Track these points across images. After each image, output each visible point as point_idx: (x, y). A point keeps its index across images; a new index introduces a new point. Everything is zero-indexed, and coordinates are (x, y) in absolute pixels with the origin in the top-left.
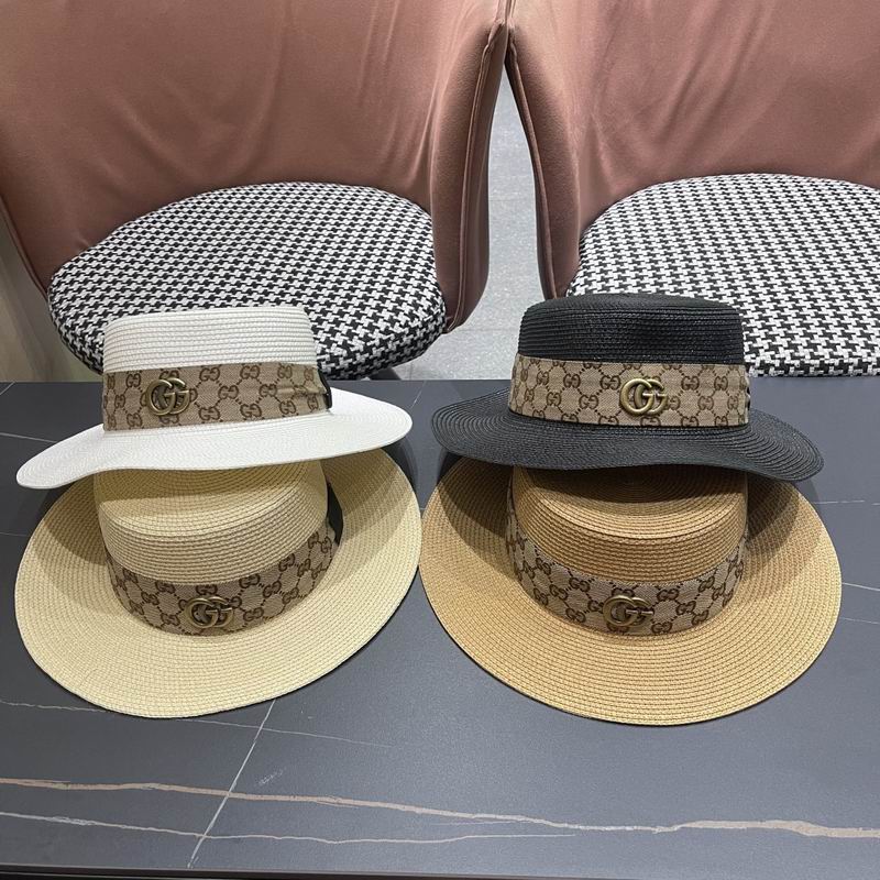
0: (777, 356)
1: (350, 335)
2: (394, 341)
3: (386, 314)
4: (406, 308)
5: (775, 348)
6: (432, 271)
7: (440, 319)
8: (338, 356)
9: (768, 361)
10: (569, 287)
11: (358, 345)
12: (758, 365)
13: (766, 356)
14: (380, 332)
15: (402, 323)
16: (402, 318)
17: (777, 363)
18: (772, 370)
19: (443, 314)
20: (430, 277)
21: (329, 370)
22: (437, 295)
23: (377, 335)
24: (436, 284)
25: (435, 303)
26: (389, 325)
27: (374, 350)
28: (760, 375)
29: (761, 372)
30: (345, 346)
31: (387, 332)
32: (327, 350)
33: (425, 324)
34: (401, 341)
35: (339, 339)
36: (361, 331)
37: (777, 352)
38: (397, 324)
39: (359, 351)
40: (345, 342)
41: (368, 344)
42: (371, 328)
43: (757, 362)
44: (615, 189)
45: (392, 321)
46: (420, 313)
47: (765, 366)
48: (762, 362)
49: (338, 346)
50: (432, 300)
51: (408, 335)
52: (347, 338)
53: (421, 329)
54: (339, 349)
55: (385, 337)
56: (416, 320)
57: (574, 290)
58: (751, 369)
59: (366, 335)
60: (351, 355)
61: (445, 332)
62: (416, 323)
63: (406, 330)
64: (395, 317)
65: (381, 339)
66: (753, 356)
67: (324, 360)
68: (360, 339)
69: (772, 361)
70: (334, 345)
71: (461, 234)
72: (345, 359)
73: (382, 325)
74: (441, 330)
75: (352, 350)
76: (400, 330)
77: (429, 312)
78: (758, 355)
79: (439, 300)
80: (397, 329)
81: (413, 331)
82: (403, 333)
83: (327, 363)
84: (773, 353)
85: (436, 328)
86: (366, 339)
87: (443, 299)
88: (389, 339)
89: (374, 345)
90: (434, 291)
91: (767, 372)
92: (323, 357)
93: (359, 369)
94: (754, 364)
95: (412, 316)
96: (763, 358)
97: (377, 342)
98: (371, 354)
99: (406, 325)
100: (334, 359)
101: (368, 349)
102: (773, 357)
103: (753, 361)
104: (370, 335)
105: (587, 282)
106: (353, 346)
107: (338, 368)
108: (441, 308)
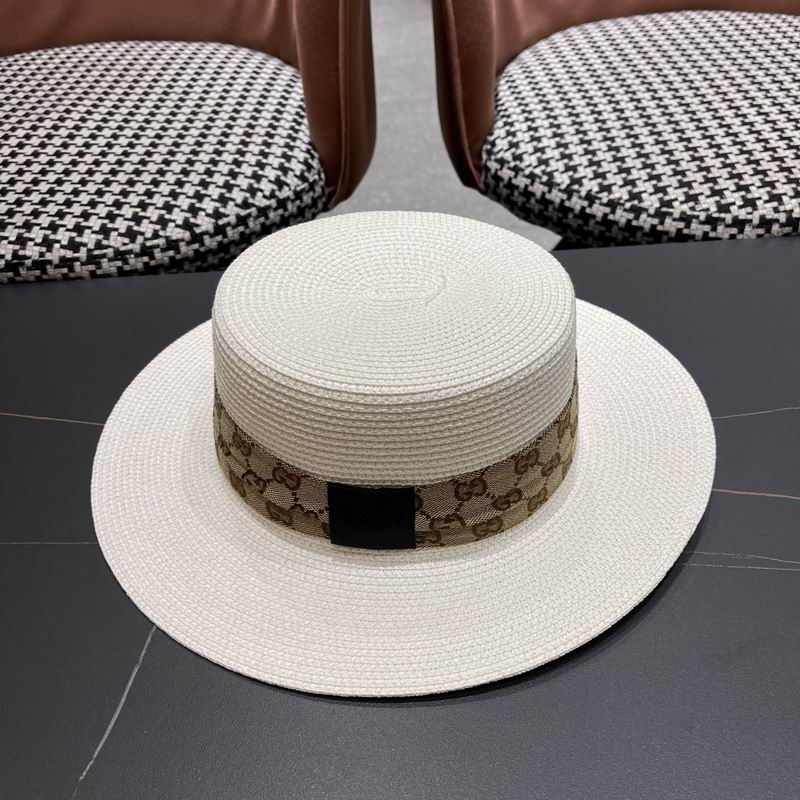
0: (781, 208)
1: (194, 211)
2: (257, 217)
3: (242, 182)
4: (271, 173)
5: (777, 198)
6: (303, 127)
7: (318, 189)
8: (177, 241)
9: (771, 215)
10: (485, 142)
11: (205, 223)
12: (756, 221)
13: (766, 209)
14: (237, 205)
15: (267, 193)
16: (266, 187)
17: (783, 218)
18: (775, 228)
19: (322, 183)
20: (301, 135)
21: (167, 260)
22: (313, 157)
23: (232, 211)
24: (310, 144)
25: (309, 167)
26: (248, 195)
27: (230, 231)
28: (759, 236)
29: (761, 231)
30: (187, 225)
31: (245, 205)
32: (161, 233)
33: (298, 195)
34: (267, 218)
35: (178, 216)
36: (208, 205)
37: (781, 202)
38: (259, 194)
39: (206, 233)
40: (186, 220)
41: (221, 222)
42: (223, 200)
43: (756, 218)
44: (526, 30)
45: (252, 191)
46: (291, 180)
47: (765, 223)
48: (762, 218)
49: (177, 226)
50: (306, 163)
51: (275, 209)
52: (188, 215)
53: (293, 201)
54: (179, 230)
55: (243, 213)
56: (286, 188)
57: (493, 144)
58: (748, 229)
59: (216, 210)
60: (197, 238)
61: (326, 209)
62: (286, 193)
63: (273, 202)
64: (256, 186)
65: (238, 216)
66: (749, 209)
67: (157, 246)
68: (208, 215)
69: (776, 216)
70: (171, 225)
71: (341, 65)
72: (189, 243)
73: (238, 196)
74: (320, 205)
75: (198, 231)
76: (264, 203)
77: (302, 178)
78: (755, 207)
79: (315, 163)
80: (260, 201)
81: (282, 203)
82: (268, 208)
83: (163, 250)
84: (775, 204)
85: (315, 201)
86: (217, 215)
87: (321, 161)
88: (249, 215)
89: (229, 224)
90: (308, 151)
91: (768, 231)
92: (155, 242)
93: (211, 259)
94: (750, 221)
95: (280, 184)
96: (764, 212)
97: (232, 219)
98: (225, 236)
99: (272, 195)
100: (172, 244)
101: (220, 230)
102: (776, 210)
103: (749, 217)
104: (222, 210)
105: (509, 133)
106: (197, 226)
107: (178, 257)
108: (319, 174)
